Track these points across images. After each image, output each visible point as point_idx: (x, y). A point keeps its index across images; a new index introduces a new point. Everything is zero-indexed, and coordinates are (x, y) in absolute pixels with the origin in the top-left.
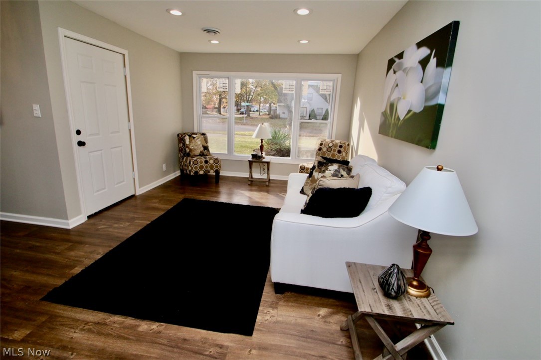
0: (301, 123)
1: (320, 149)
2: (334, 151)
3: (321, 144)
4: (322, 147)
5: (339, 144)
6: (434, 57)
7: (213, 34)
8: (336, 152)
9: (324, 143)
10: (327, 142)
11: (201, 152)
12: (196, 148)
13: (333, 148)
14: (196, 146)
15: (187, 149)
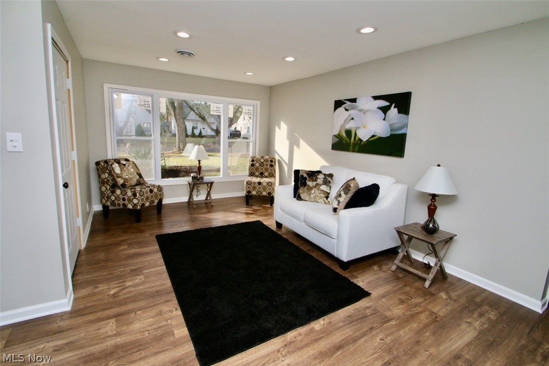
0: (229, 143)
1: (253, 165)
2: (267, 165)
3: (253, 161)
4: (254, 163)
5: (270, 160)
6: (395, 107)
7: (188, 56)
8: (269, 167)
9: (255, 159)
10: (258, 158)
11: (138, 181)
12: (131, 176)
13: (265, 163)
14: (131, 174)
15: (119, 180)
